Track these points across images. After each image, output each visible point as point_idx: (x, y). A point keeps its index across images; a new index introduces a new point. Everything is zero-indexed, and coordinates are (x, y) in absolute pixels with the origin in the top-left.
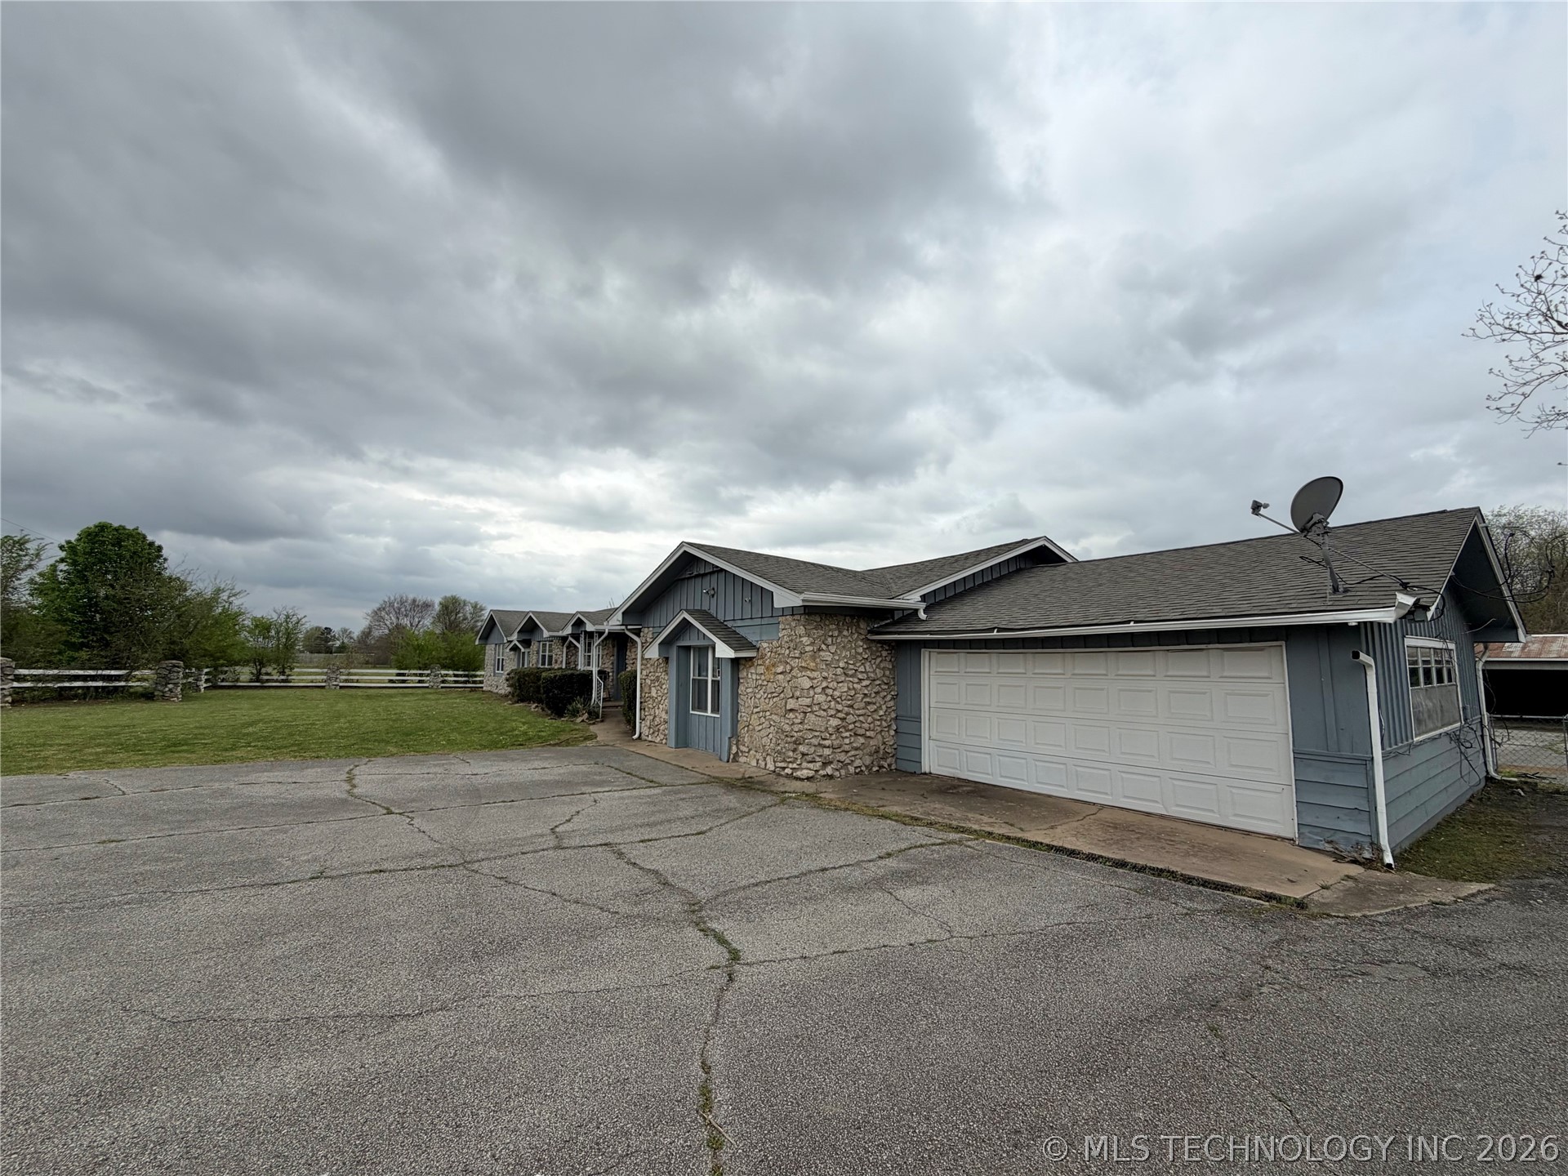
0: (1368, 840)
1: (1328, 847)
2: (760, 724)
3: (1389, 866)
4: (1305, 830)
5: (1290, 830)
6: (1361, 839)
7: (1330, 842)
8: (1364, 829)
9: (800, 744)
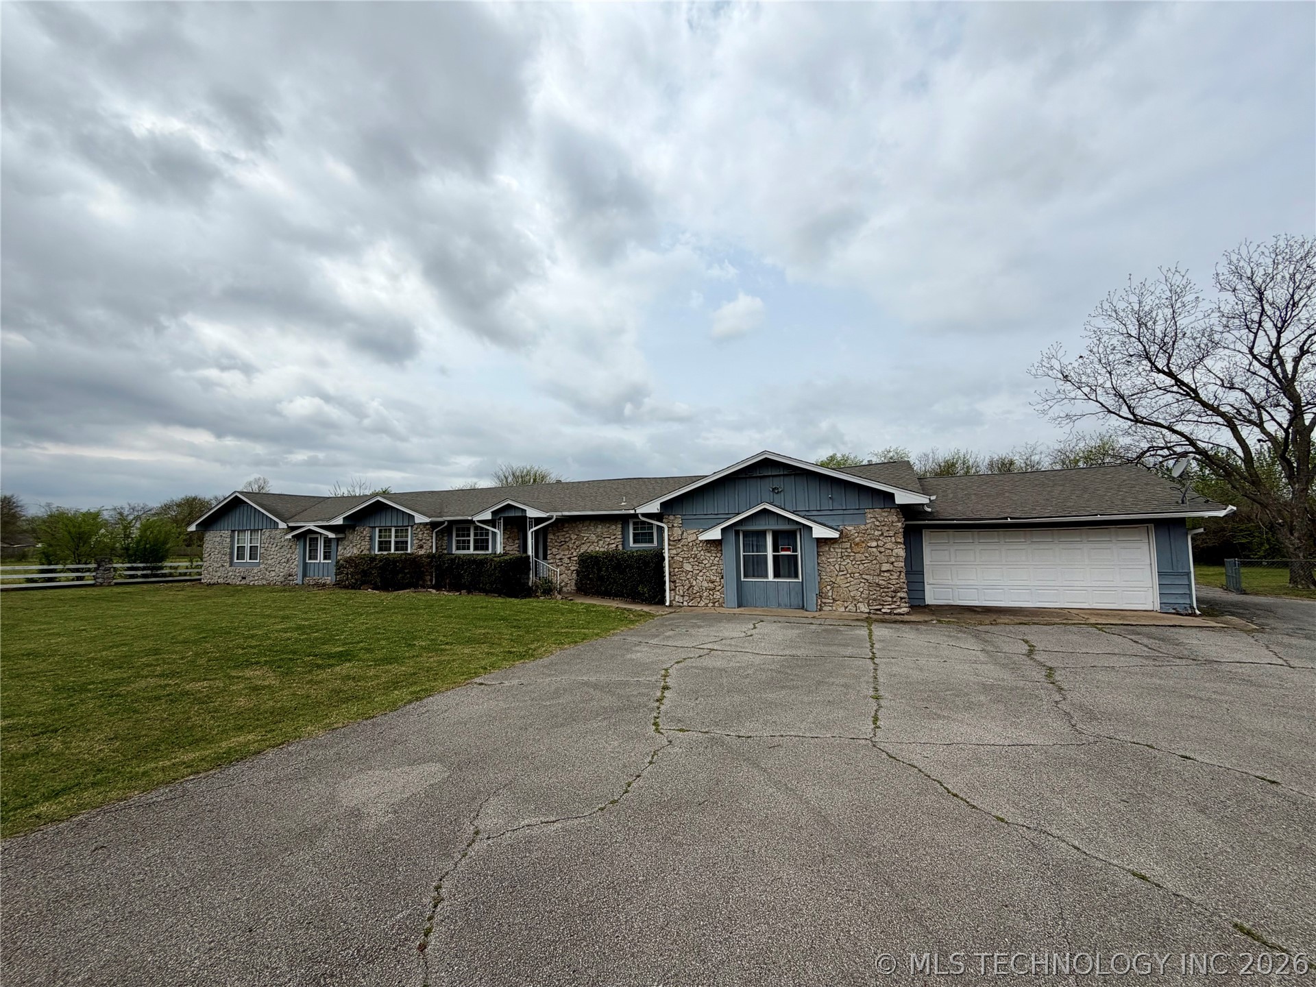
0: (1188, 606)
1: (1174, 611)
2: (848, 582)
3: (1200, 614)
4: (1163, 605)
5: (1157, 607)
6: (1186, 606)
7: (1174, 609)
8: (1188, 602)
9: (898, 592)
